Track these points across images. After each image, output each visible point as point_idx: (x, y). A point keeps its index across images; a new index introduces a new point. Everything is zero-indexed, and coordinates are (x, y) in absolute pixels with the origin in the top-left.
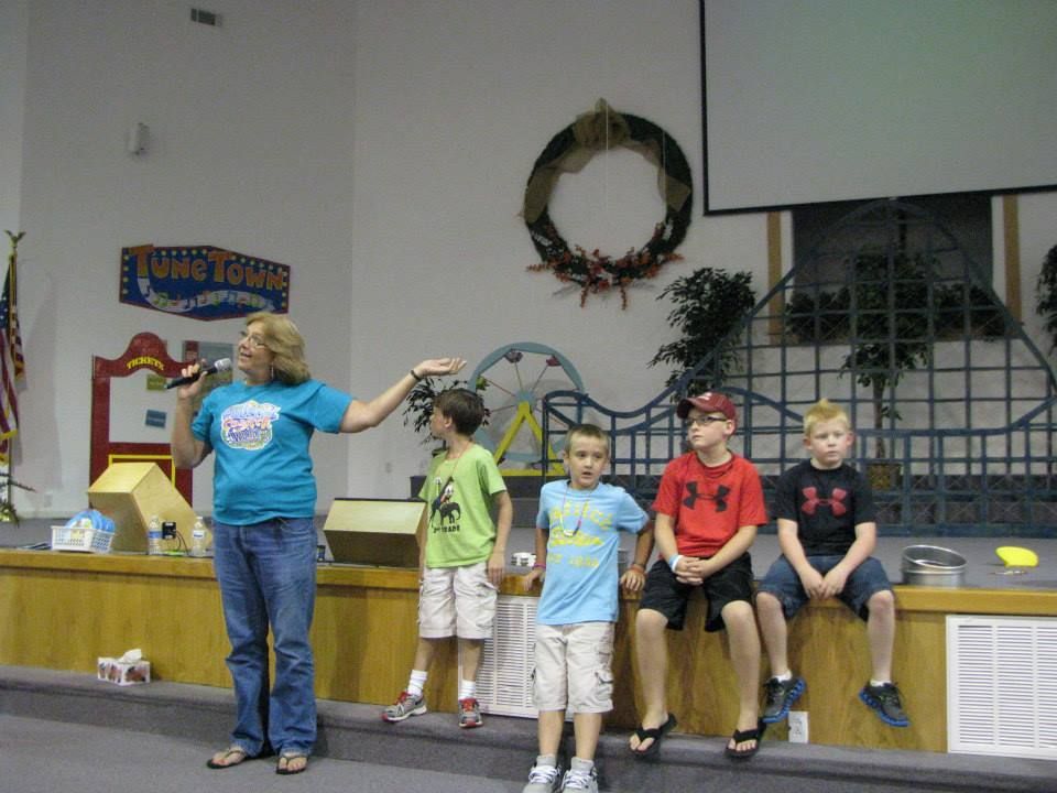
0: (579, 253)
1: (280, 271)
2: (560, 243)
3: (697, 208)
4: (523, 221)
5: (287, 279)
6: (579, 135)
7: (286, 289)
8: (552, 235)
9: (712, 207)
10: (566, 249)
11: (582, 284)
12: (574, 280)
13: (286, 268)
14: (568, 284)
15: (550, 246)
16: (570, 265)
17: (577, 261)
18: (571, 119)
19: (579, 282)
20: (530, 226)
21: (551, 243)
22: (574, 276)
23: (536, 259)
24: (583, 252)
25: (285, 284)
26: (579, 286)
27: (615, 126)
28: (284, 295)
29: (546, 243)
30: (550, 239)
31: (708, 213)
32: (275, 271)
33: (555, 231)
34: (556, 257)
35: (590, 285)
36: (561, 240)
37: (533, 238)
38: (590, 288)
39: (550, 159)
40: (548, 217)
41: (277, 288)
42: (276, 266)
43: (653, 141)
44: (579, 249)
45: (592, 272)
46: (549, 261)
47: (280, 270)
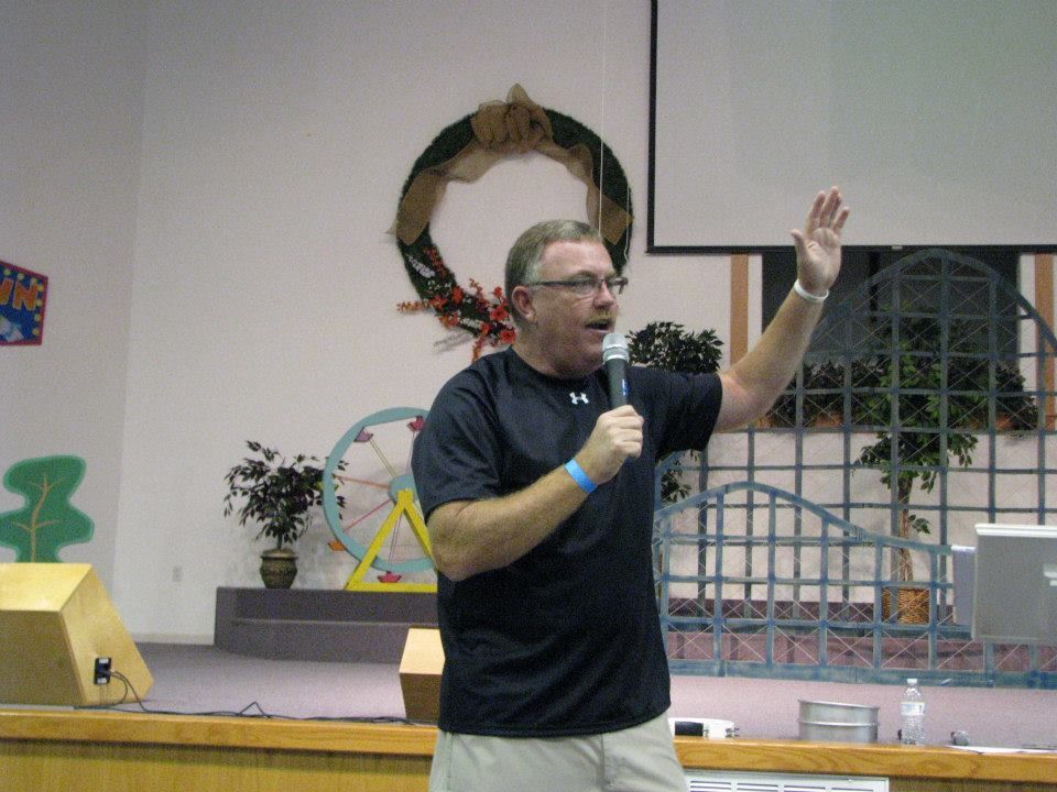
0: (472, 291)
1: (34, 283)
2: (445, 276)
3: (638, 243)
4: (395, 240)
5: (42, 296)
6: (482, 131)
7: (41, 310)
8: (436, 264)
9: (658, 242)
10: (454, 285)
11: (475, 332)
12: (465, 327)
13: (43, 280)
14: (454, 333)
15: (432, 278)
16: (461, 306)
17: (469, 301)
18: (471, 109)
19: (470, 329)
20: (404, 248)
21: (433, 273)
22: (466, 321)
23: (411, 295)
24: (480, 289)
25: (39, 303)
26: (471, 336)
27: (534, 123)
28: (37, 318)
29: (427, 273)
30: (432, 268)
31: (653, 250)
32: (26, 282)
33: (440, 259)
34: (441, 292)
35: (488, 335)
36: (447, 270)
37: (408, 266)
38: (488, 341)
39: (436, 161)
40: (429, 238)
41: (29, 309)
42: (29, 275)
43: (584, 148)
44: (473, 284)
45: (492, 318)
46: (431, 299)
47: (33, 281)
